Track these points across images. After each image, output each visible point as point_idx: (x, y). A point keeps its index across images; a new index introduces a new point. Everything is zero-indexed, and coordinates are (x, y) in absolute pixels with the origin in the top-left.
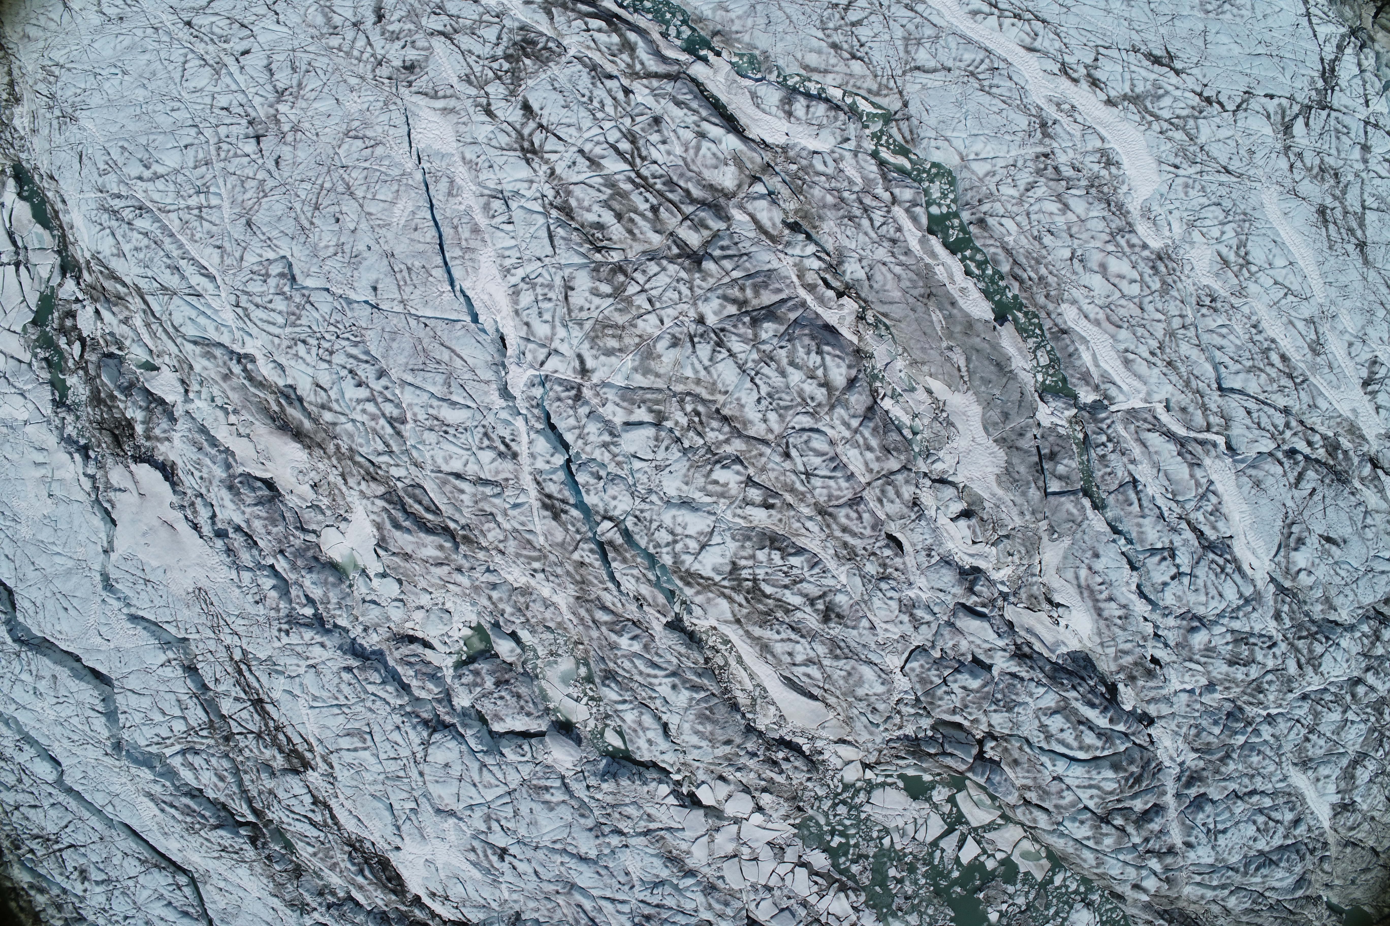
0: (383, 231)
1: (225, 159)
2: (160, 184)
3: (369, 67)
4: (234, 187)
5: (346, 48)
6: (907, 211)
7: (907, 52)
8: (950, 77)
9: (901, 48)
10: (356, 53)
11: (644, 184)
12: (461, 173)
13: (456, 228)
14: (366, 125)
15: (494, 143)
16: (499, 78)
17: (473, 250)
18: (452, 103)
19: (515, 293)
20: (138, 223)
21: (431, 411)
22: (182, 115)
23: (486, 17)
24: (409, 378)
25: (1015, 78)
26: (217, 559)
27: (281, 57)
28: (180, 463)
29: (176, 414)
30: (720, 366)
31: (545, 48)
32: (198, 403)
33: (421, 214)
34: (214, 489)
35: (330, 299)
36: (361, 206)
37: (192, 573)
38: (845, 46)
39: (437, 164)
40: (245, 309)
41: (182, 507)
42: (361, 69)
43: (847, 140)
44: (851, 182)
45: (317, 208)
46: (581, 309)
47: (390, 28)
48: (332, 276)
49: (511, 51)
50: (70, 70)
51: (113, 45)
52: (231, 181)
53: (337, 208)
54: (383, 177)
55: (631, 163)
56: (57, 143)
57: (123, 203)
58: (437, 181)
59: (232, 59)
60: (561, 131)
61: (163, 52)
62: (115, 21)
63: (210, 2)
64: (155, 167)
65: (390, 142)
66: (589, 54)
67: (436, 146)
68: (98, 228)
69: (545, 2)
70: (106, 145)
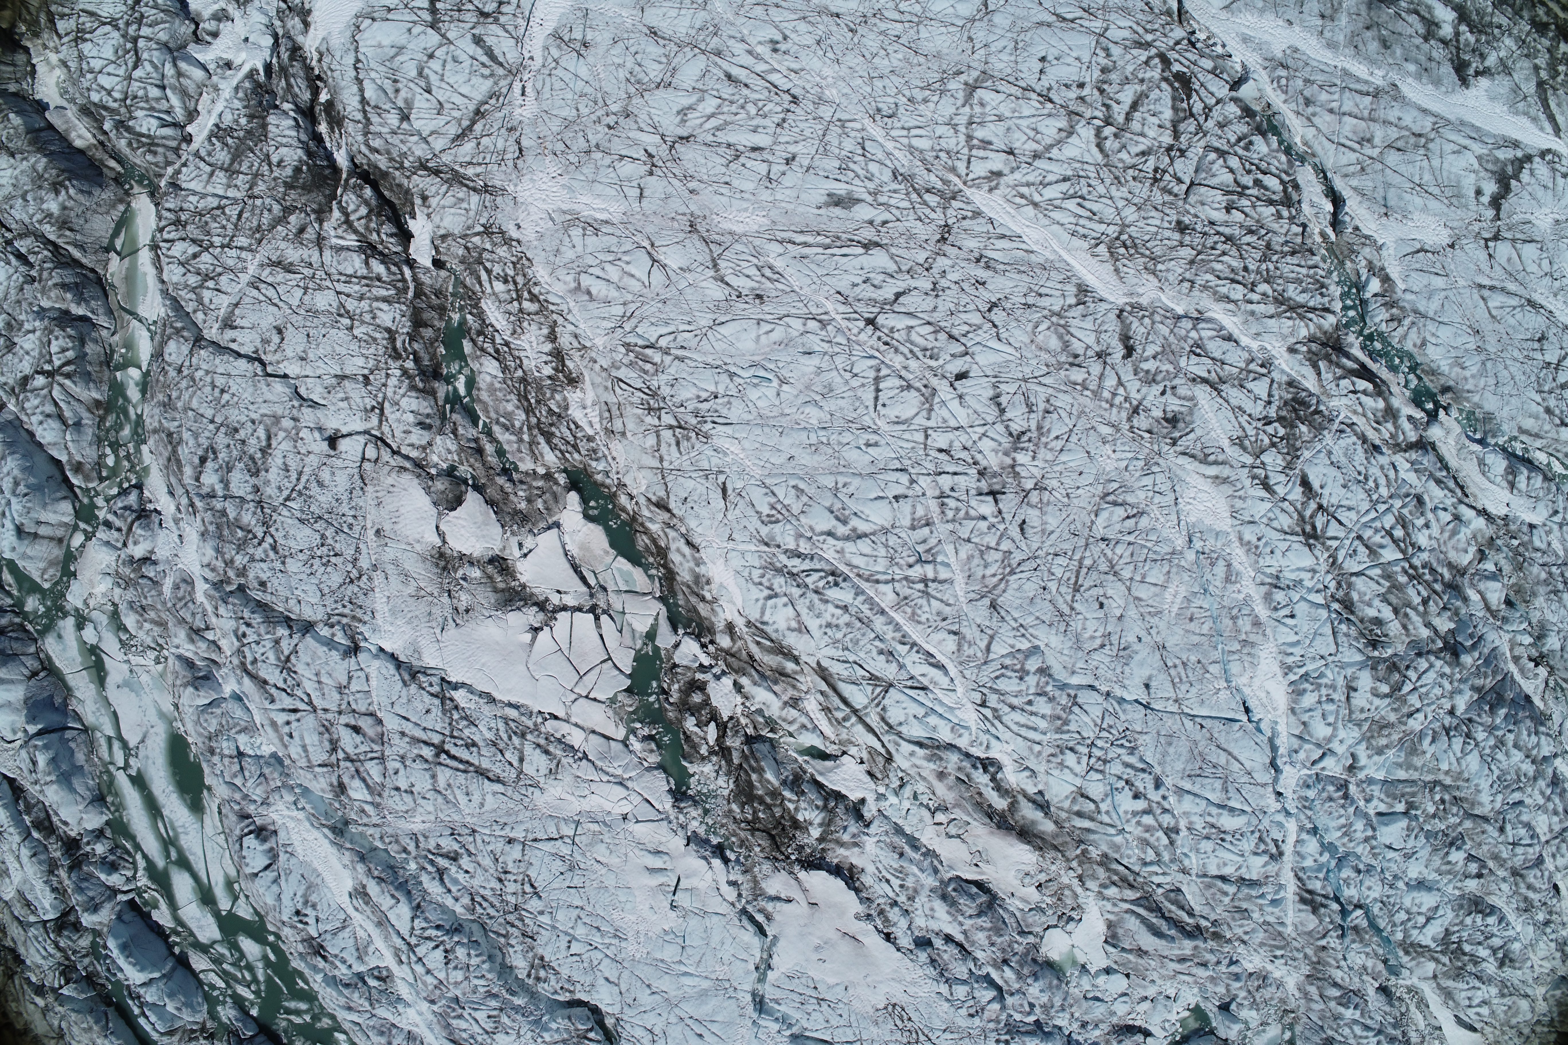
0: (1154, 621)
1: (953, 520)
2: (864, 546)
3: (1124, 415)
4: (970, 558)
5: (1093, 386)
10: (1106, 394)
11: (1415, 576)
12: (1239, 557)
13: (1234, 618)
14: (1125, 488)
15: (1275, 524)
16: (1273, 445)
17: (1253, 645)
18: (1225, 471)
19: (1297, 693)
20: (833, 594)
21: (1209, 819)
22: (882, 453)
23: (1252, 366)
24: (1187, 785)
26: (920, 972)
27: (1011, 389)
28: (870, 869)
29: (867, 815)
31: (1317, 412)
32: (893, 799)
33: (1197, 603)
34: (921, 900)
35: (1100, 699)
36: (1129, 589)
37: (883, 989)
39: (1211, 543)
40: (995, 710)
41: (869, 916)
42: (1114, 415)
43: (1556, 512)
44: (1556, 555)
45: (1076, 590)
46: (1362, 710)
47: (1145, 366)
48: (1100, 672)
49: (1284, 413)
50: (681, 359)
51: (753, 335)
52: (965, 550)
53: (1101, 591)
54: (1151, 555)
55: (1403, 552)
56: (676, 464)
57: (807, 565)
58: (1212, 564)
59: (945, 382)
60: (1342, 515)
61: (839, 360)
62: (749, 299)
63: (898, 295)
64: (854, 522)
65: (1155, 511)
66: (1355, 419)
67: (1208, 521)
68: (767, 592)
69: (1310, 351)
70: (768, 481)
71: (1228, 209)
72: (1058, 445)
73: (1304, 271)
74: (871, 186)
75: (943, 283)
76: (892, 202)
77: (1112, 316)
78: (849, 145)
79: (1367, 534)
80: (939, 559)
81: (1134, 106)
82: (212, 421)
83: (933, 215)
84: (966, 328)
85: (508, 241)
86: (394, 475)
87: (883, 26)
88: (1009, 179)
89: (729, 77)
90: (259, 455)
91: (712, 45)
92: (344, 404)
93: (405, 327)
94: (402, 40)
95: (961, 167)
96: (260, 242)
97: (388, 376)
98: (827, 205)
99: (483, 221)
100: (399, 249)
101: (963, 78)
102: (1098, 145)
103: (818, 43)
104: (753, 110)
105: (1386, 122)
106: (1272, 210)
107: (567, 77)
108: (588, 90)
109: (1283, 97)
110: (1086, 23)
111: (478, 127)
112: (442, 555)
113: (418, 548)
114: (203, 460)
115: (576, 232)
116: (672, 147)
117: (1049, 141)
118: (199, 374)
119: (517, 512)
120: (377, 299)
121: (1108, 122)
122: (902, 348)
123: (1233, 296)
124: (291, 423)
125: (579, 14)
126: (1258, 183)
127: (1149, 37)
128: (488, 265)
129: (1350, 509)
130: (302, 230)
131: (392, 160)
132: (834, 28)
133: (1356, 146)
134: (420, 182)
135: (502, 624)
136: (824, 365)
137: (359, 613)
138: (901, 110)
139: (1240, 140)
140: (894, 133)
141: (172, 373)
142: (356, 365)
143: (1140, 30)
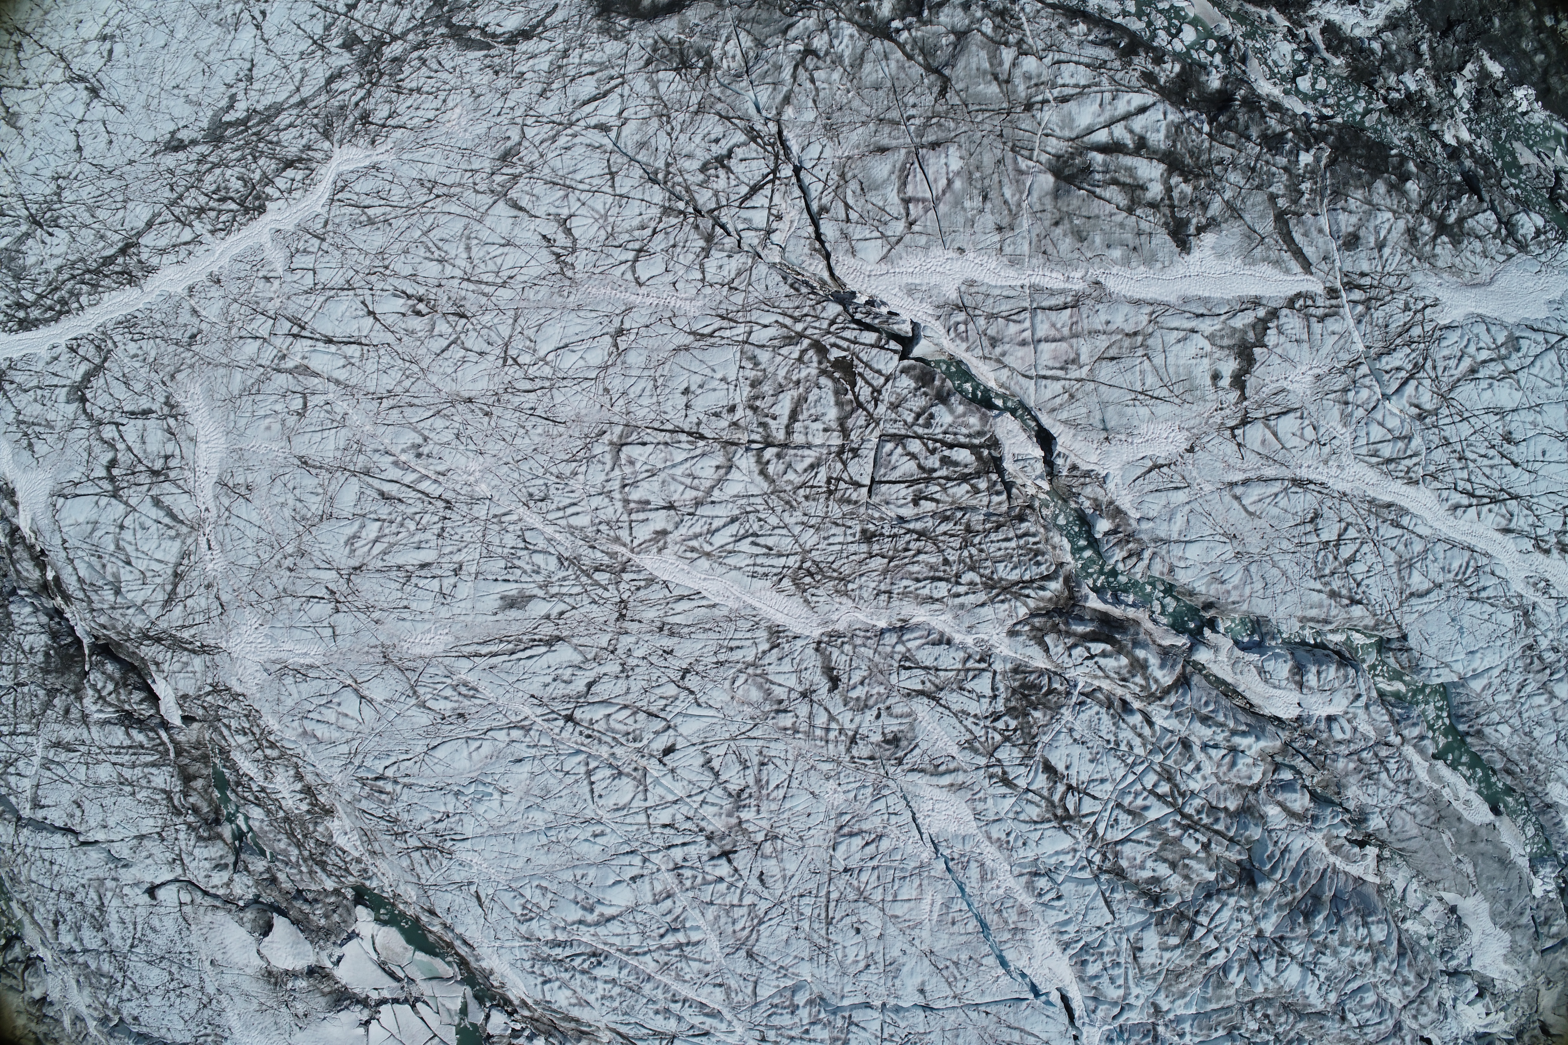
0: (915, 932)
1: (693, 888)
2: (615, 927)
3: (842, 748)
4: (717, 918)
5: (804, 727)
6: (1415, 746)
7: (1401, 579)
8: (1443, 594)
9: (1395, 576)
10: (819, 733)
11: (1190, 825)
12: (991, 855)
13: (998, 912)
14: (859, 817)
15: (1022, 817)
16: (1007, 739)
17: (1023, 931)
18: (960, 778)
19: (1081, 964)
20: (598, 972)
22: (610, 840)
23: (970, 664)
25: (1497, 573)
27: (722, 750)
30: (1286, 974)
31: (1051, 691)
33: (956, 908)
35: (876, 1014)
36: (883, 910)
38: (1344, 592)
39: (958, 848)
42: (831, 750)
43: (1359, 696)
44: (1366, 738)
45: (829, 923)
46: (1153, 966)
47: (854, 694)
48: (870, 990)
49: (1013, 704)
50: (409, 786)
51: (465, 753)
52: (711, 912)
53: (855, 919)
54: (898, 874)
55: (1172, 805)
56: (431, 881)
57: (568, 952)
58: (964, 868)
59: (654, 761)
60: (1096, 790)
61: (549, 761)
62: (453, 719)
63: (590, 685)
64: (599, 909)
65: (894, 832)
66: (1096, 683)
67: (952, 828)
68: (540, 979)
69: (1034, 628)
70: (513, 885)
71: (916, 502)
72: (781, 793)
73: (1013, 544)
74: (540, 579)
75: (632, 662)
76: (564, 590)
77: (810, 651)
78: (510, 540)
79: (1127, 800)
80: (687, 925)
81: (794, 416)
82: (52, 890)
83: (606, 595)
84: (664, 702)
85: (235, 697)
86: (210, 913)
87: (516, 401)
88: (675, 536)
89: (382, 494)
90: (97, 914)
91: (359, 465)
92: (149, 861)
93: (176, 786)
94: (94, 517)
95: (624, 535)
96: (38, 725)
97: (177, 831)
98: (503, 609)
99: (209, 681)
100: (152, 712)
101: (606, 438)
102: (763, 473)
103: (457, 437)
104: (412, 526)
105: (1094, 333)
106: (966, 487)
107: (242, 524)
108: (263, 535)
109: (964, 345)
110: (727, 333)
111: (180, 589)
112: (270, 973)
113: (249, 971)
114: (56, 923)
115: (288, 680)
116: (349, 580)
117: (708, 484)
118: (29, 851)
119: (320, 929)
120: (146, 765)
121: (768, 443)
122: (604, 738)
123: (936, 595)
124: (114, 884)
125: (236, 457)
126: (945, 461)
127: (799, 327)
128: (225, 721)
129: (1103, 781)
130: (67, 711)
131: (119, 633)
132: (469, 416)
133: (1060, 373)
134: (148, 651)
135: (337, 1023)
136: (537, 770)
137: (219, 1031)
138: (552, 490)
139: (918, 416)
140: (550, 516)
141: (8, 853)
142: (148, 826)
143: (788, 321)
